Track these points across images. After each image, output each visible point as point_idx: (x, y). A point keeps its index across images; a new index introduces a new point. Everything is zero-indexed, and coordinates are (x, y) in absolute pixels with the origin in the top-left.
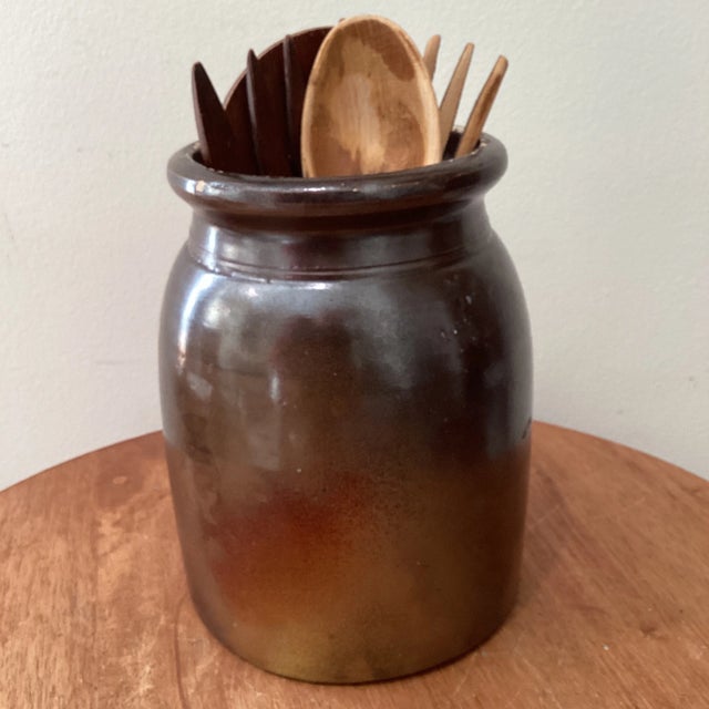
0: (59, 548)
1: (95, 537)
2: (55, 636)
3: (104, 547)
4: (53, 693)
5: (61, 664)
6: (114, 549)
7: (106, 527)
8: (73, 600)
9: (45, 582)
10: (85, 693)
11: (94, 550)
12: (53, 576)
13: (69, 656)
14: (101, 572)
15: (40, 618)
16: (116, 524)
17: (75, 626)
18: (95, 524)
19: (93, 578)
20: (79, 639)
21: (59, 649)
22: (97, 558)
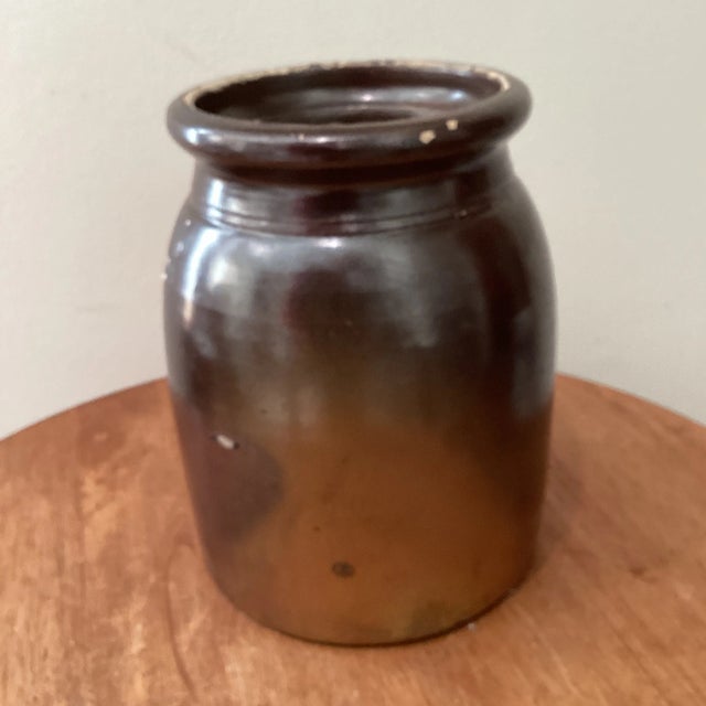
0: (42, 509)
1: (79, 496)
2: (43, 598)
3: (88, 505)
4: (46, 655)
5: (51, 626)
6: (99, 507)
7: (89, 486)
8: (60, 561)
9: (30, 544)
10: (77, 655)
11: (79, 510)
12: (38, 539)
13: (59, 617)
14: (88, 532)
15: (27, 581)
16: (99, 482)
17: (63, 588)
18: (78, 484)
19: (79, 538)
20: (68, 600)
21: (49, 611)
22: (81, 518)
